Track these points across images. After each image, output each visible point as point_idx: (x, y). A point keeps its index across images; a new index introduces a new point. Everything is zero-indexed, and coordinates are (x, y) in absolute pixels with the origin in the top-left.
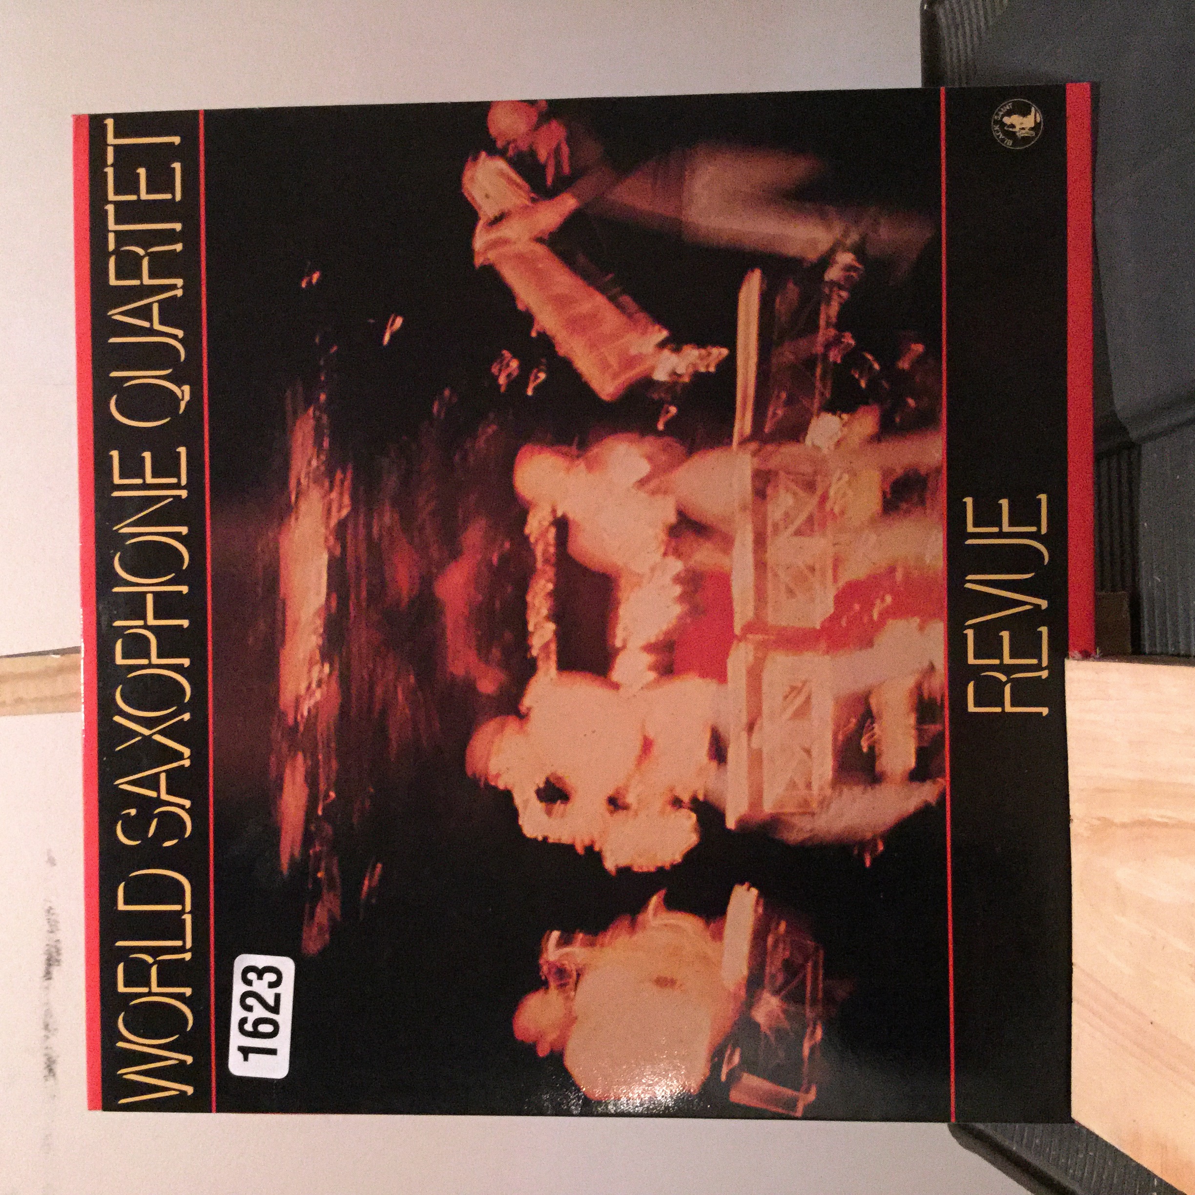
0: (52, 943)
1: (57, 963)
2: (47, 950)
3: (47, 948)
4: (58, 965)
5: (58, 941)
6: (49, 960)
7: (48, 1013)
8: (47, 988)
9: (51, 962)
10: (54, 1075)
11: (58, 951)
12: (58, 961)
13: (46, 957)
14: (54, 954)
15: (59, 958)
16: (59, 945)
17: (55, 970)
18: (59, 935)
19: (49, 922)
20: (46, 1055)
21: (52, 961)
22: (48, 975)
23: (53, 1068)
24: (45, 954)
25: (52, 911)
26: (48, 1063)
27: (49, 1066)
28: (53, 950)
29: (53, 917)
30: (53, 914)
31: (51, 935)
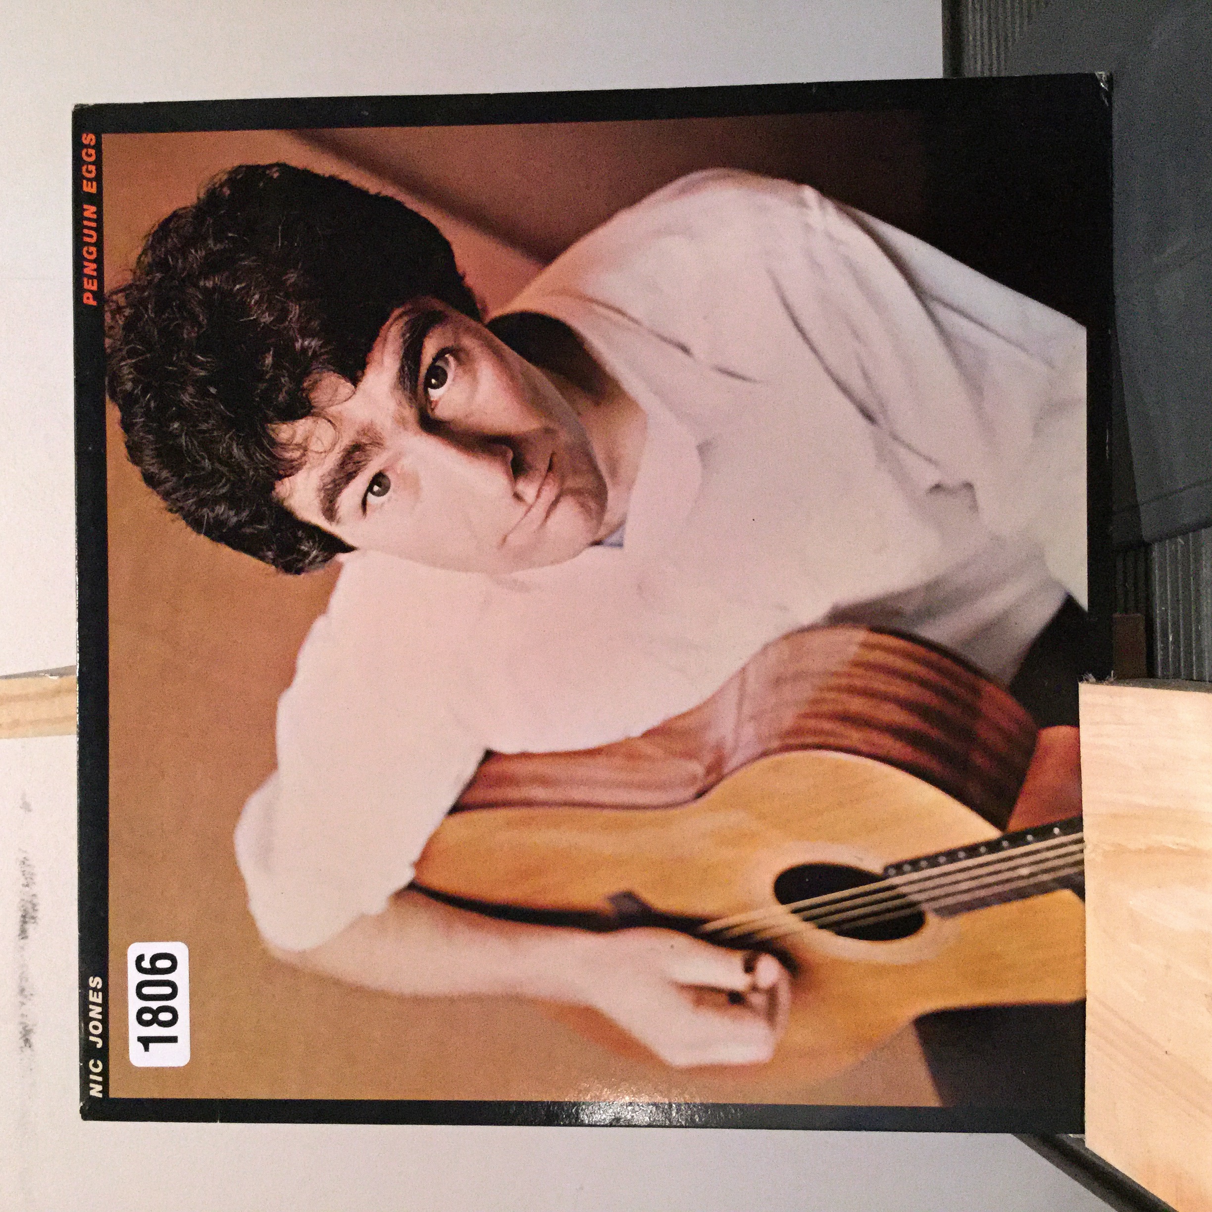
0: (26, 898)
1: (33, 921)
2: (23, 906)
3: (22, 903)
4: (34, 923)
5: (34, 895)
6: (24, 917)
7: (23, 977)
8: (22, 948)
9: (27, 920)
10: (30, 1047)
11: (34, 906)
12: (33, 918)
13: (20, 914)
14: (30, 911)
15: (35, 916)
16: (35, 901)
17: (30, 927)
18: (35, 889)
19: (24, 875)
20: (21, 1023)
21: (27, 918)
22: (23, 934)
23: (27, 1037)
24: (20, 910)
25: (27, 862)
26: (23, 1033)
27: (24, 1035)
28: (29, 906)
29: (27, 869)
30: (29, 865)
31: (27, 889)
